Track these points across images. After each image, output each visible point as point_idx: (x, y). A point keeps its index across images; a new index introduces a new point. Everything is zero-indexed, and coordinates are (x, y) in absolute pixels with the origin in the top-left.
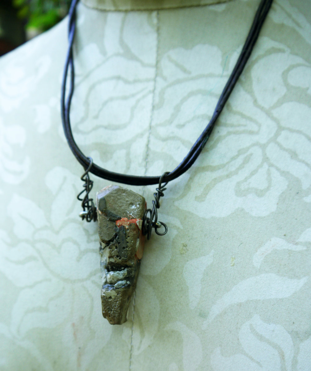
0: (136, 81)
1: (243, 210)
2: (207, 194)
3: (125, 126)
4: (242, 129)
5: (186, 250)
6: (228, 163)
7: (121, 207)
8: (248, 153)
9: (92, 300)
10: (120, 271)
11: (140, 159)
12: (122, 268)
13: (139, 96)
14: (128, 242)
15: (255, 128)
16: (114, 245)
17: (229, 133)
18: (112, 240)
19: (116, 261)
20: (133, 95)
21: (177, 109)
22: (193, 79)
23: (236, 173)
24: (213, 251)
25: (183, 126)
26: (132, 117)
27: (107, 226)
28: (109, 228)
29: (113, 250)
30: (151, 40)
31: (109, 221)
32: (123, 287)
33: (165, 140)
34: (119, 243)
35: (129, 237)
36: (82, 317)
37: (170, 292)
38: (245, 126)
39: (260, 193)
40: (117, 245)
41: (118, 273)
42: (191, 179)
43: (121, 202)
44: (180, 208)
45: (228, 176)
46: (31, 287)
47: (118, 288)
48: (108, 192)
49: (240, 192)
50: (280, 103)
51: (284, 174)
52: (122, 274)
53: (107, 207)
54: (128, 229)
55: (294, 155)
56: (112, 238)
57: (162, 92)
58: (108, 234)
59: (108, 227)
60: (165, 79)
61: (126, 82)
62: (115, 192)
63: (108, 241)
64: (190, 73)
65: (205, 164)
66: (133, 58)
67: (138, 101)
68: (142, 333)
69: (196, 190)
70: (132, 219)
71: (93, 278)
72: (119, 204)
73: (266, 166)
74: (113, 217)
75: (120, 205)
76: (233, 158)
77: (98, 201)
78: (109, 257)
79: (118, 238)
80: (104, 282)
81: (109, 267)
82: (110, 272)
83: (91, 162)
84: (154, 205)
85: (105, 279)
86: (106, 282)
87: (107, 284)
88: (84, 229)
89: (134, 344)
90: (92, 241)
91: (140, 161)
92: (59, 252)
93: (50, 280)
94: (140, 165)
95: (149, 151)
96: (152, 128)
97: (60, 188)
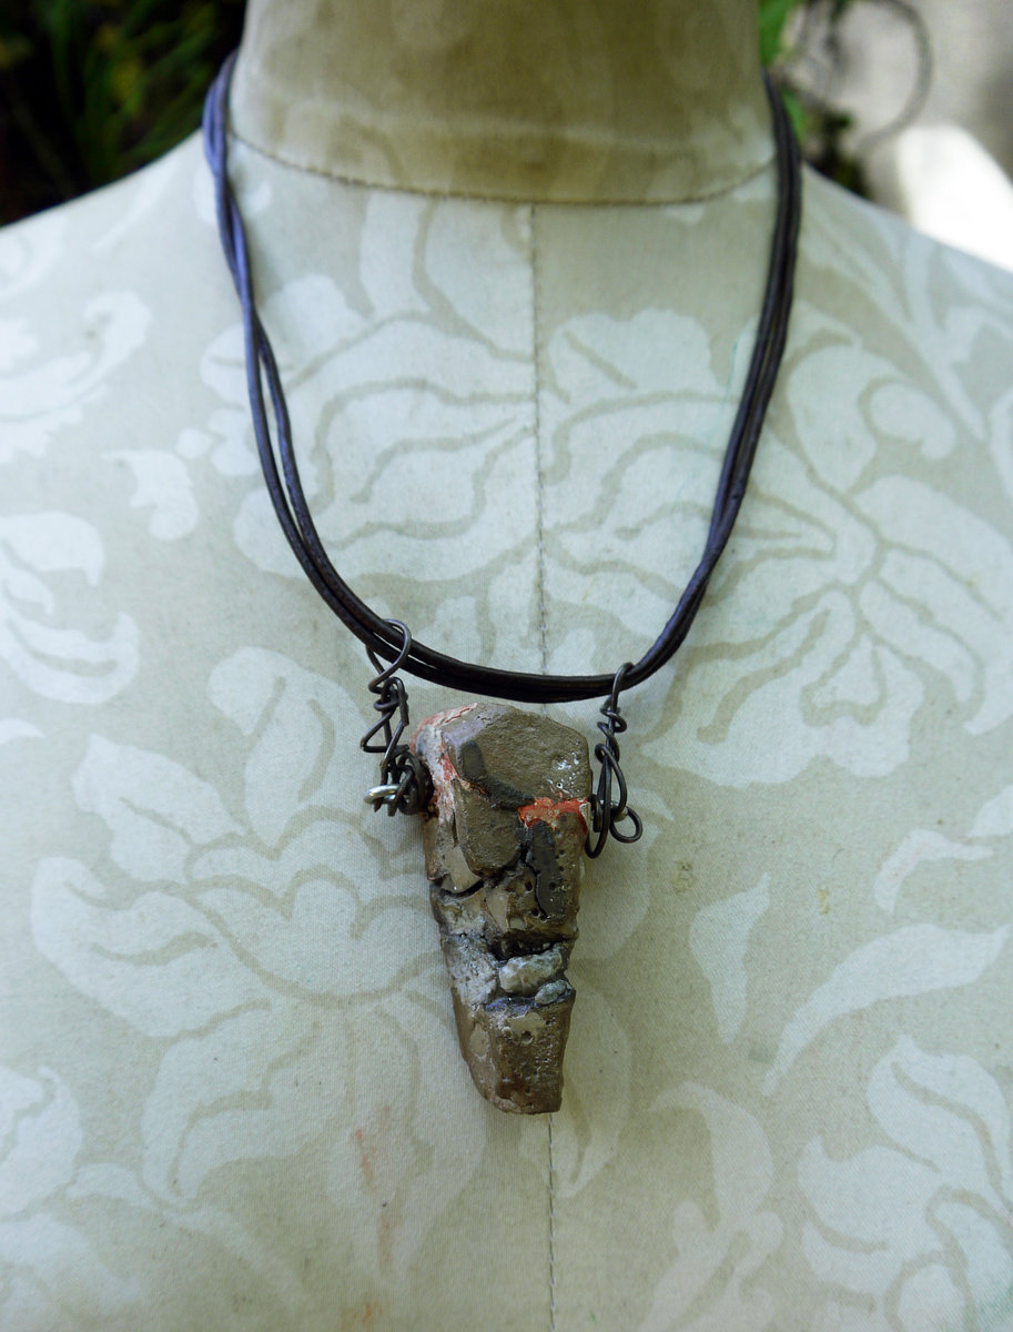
0: (477, 399)
1: (828, 761)
2: (729, 721)
3: (461, 528)
4: (789, 544)
5: (691, 880)
6: (771, 636)
7: (527, 766)
8: (818, 610)
9: (415, 1051)
10: (539, 953)
11: (523, 625)
12: (545, 946)
13: (492, 443)
14: (561, 869)
15: (824, 544)
16: (520, 878)
17: (762, 556)
18: (511, 867)
19: (532, 926)
20: (475, 439)
21: (612, 483)
22: (642, 402)
23: (796, 661)
24: (765, 876)
25: (635, 532)
26: (480, 502)
27: (492, 826)
28: (501, 829)
29: (518, 896)
30: (515, 284)
31: (496, 809)
32: (562, 1000)
33: (590, 570)
34: (536, 873)
35: (562, 852)
36: (387, 1109)
37: (656, 1002)
38: (798, 536)
39: (865, 716)
40: (531, 878)
41: (539, 961)
42: (679, 680)
43: (527, 755)
44: (660, 762)
45: (777, 671)
46: (200, 1033)
47: (547, 1005)
48: (480, 726)
49: (815, 715)
50: (868, 478)
51: (911, 662)
52: (550, 962)
53: (488, 769)
54: (557, 831)
55: (925, 614)
56: (510, 859)
57: (562, 434)
58: (499, 847)
59: (494, 829)
60: (564, 397)
61: (448, 398)
62: (504, 724)
63: (500, 869)
64: (633, 386)
65: (712, 638)
66: (462, 330)
67: (493, 456)
68: (582, 1131)
69: (698, 712)
70: (564, 799)
71: (412, 985)
72: (521, 758)
73: (866, 644)
74: (510, 797)
75: (525, 762)
76: (784, 623)
77: (457, 754)
78: (510, 917)
79: (533, 859)
80: (489, 991)
81: (504, 946)
82: (513, 961)
83: (407, 638)
84: (612, 758)
85: (492, 984)
86: (497, 992)
87: (501, 996)
88: (368, 838)
89: (557, 1166)
90: (395, 873)
91: (524, 631)
92: (288, 917)
93: (266, 1005)
94: (524, 642)
95: (546, 603)
96: (544, 535)
97: (268, 715)
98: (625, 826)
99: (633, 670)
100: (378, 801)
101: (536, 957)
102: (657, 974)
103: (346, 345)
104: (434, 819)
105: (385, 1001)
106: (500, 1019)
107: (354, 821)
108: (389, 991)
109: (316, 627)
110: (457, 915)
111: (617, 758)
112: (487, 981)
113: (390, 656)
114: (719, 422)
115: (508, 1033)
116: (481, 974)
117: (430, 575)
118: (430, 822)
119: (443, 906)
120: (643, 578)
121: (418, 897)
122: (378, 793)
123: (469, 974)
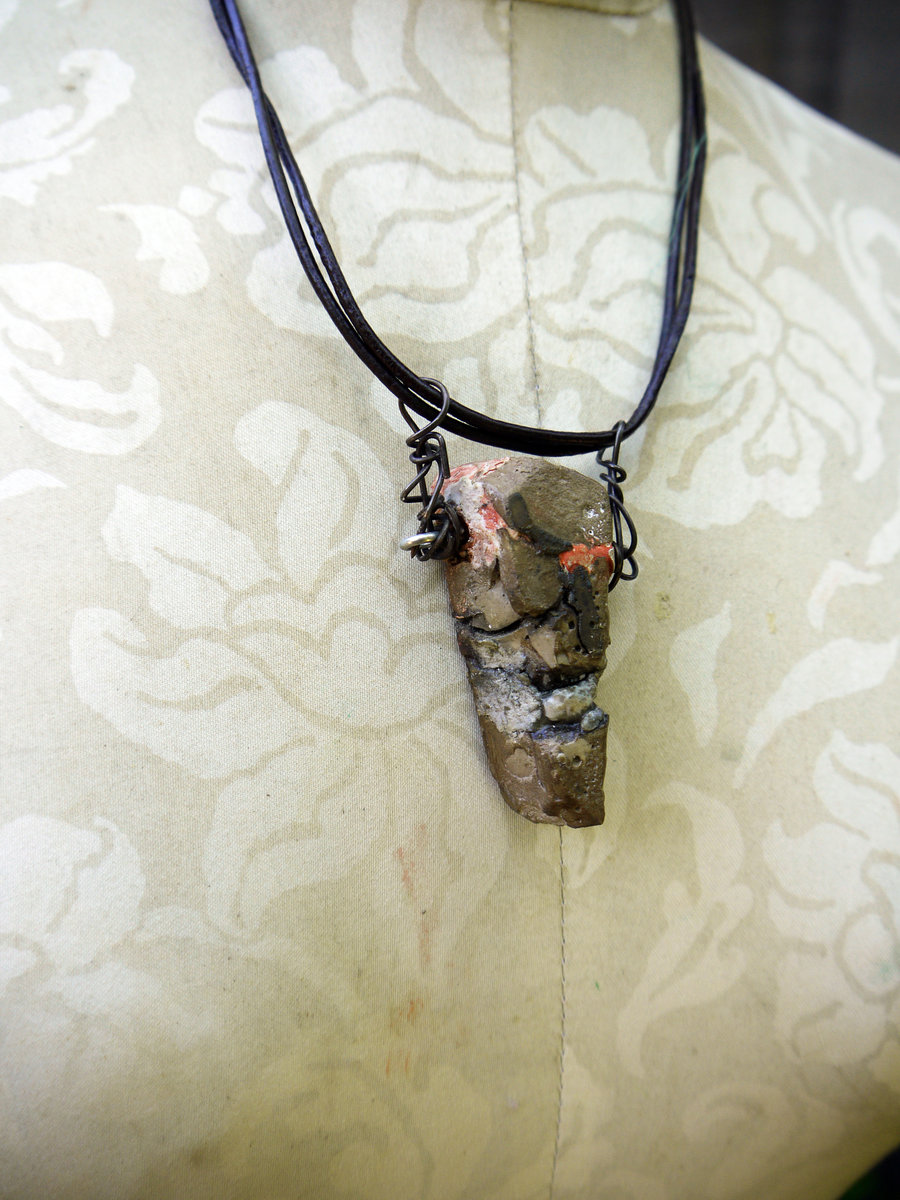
0: (465, 176)
1: (766, 505)
2: (691, 472)
3: (458, 294)
4: (722, 320)
5: (669, 610)
6: (716, 399)
7: (563, 516)
9: (446, 773)
10: (579, 684)
11: (521, 383)
12: (582, 677)
13: (482, 217)
14: (598, 608)
16: (565, 618)
17: (703, 329)
18: (555, 608)
19: (576, 661)
20: (466, 213)
21: (583, 258)
22: (602, 189)
23: (736, 421)
24: (727, 604)
25: (606, 304)
26: (475, 270)
27: (538, 571)
28: (545, 574)
29: (563, 634)
30: (495, 73)
31: (540, 555)
32: (603, 725)
33: (572, 337)
34: (577, 613)
35: (597, 593)
36: (423, 827)
37: (646, 715)
38: (727, 313)
39: (789, 466)
40: (573, 618)
41: (580, 691)
42: (649, 435)
43: (562, 505)
44: (639, 508)
45: (724, 429)
46: (251, 772)
47: (591, 731)
48: (522, 479)
49: (755, 466)
51: (816, 422)
52: (589, 691)
53: (532, 518)
54: (593, 574)
55: (819, 382)
56: (555, 600)
57: (540, 214)
58: (545, 590)
59: (540, 573)
60: (540, 180)
61: (439, 173)
62: (542, 477)
63: (546, 610)
64: (593, 174)
65: (673, 400)
66: (449, 110)
67: (482, 230)
69: (666, 465)
70: (595, 545)
71: (441, 713)
72: (558, 508)
73: (784, 407)
74: (553, 544)
75: (562, 512)
76: (725, 388)
77: (504, 505)
78: (557, 653)
79: (576, 600)
80: (533, 720)
81: (546, 679)
82: (558, 692)
83: (445, 396)
85: (537, 714)
86: (543, 720)
87: (545, 724)
88: (394, 581)
89: (568, 859)
90: (422, 612)
91: (522, 391)
92: (325, 656)
93: (312, 741)
94: (521, 400)
95: (537, 366)
96: (531, 304)
97: (294, 466)
98: (627, 568)
100: (416, 550)
101: (577, 688)
102: (645, 692)
103: (341, 116)
104: (464, 563)
105: (417, 730)
106: (551, 745)
107: (382, 565)
108: (420, 720)
109: (334, 384)
110: (493, 651)
112: (531, 711)
113: (428, 414)
114: (659, 210)
115: (562, 759)
116: (524, 705)
117: (434, 337)
118: (459, 566)
119: (476, 643)
120: (616, 346)
121: (442, 633)
122: (414, 543)
123: (508, 704)
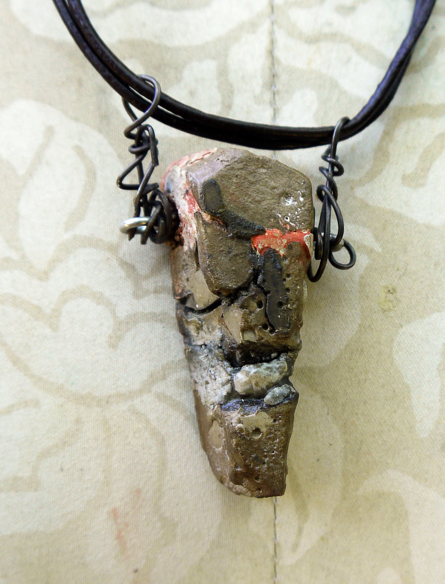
2: (428, 169)
5: (395, 302)
7: (259, 202)
9: (162, 442)
10: (268, 361)
11: (257, 85)
12: (273, 355)
14: (288, 290)
16: (253, 297)
18: (245, 287)
19: (262, 338)
25: (351, 9)
27: (229, 253)
28: (236, 255)
29: (251, 312)
31: (232, 238)
32: (287, 402)
33: (314, 40)
34: (266, 293)
35: (288, 276)
36: (139, 491)
37: (365, 403)
40: (262, 298)
41: (268, 368)
42: (387, 134)
43: (258, 191)
47: (274, 406)
48: (220, 167)
52: (276, 369)
53: (226, 203)
54: (285, 257)
56: (245, 280)
58: (235, 271)
59: (231, 255)
62: (240, 166)
63: (235, 289)
65: (415, 99)
68: (302, 509)
69: (403, 161)
70: (291, 231)
71: (160, 387)
72: (254, 195)
74: (245, 228)
75: (257, 199)
77: (200, 190)
78: (243, 330)
79: (264, 281)
80: (225, 393)
81: (238, 356)
82: (246, 368)
83: (157, 91)
84: (332, 197)
85: (228, 387)
86: (232, 394)
87: (235, 398)
88: (124, 264)
89: (281, 538)
90: (147, 293)
91: (258, 90)
92: (55, 328)
93: (37, 404)
94: (258, 100)
95: (276, 66)
96: (275, 10)
97: (39, 158)
98: (342, 256)
99: (349, 124)
100: (132, 232)
101: (265, 365)
102: (365, 380)
104: (180, 247)
105: (137, 401)
106: (234, 417)
107: (113, 249)
108: (141, 392)
109: (80, 83)
110: (199, 328)
111: (336, 196)
112: (223, 385)
113: (143, 106)
115: (241, 430)
116: (219, 379)
117: (177, 41)
118: (176, 250)
119: (187, 321)
120: (358, 48)
121: (165, 313)
122: (132, 225)
123: (208, 379)
